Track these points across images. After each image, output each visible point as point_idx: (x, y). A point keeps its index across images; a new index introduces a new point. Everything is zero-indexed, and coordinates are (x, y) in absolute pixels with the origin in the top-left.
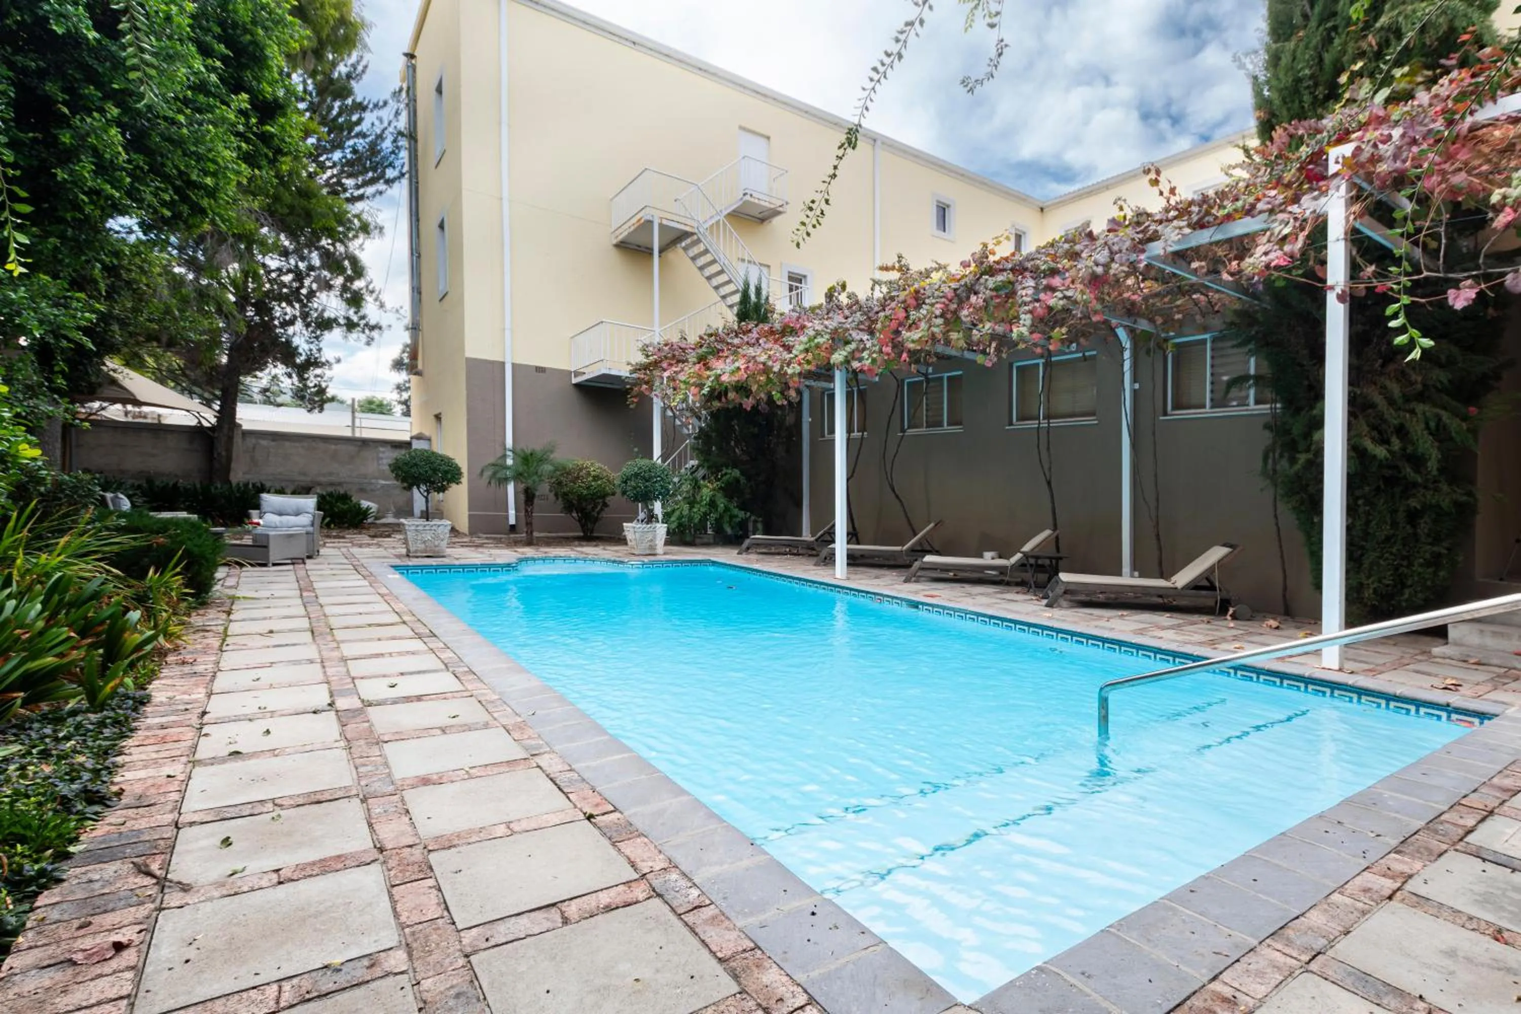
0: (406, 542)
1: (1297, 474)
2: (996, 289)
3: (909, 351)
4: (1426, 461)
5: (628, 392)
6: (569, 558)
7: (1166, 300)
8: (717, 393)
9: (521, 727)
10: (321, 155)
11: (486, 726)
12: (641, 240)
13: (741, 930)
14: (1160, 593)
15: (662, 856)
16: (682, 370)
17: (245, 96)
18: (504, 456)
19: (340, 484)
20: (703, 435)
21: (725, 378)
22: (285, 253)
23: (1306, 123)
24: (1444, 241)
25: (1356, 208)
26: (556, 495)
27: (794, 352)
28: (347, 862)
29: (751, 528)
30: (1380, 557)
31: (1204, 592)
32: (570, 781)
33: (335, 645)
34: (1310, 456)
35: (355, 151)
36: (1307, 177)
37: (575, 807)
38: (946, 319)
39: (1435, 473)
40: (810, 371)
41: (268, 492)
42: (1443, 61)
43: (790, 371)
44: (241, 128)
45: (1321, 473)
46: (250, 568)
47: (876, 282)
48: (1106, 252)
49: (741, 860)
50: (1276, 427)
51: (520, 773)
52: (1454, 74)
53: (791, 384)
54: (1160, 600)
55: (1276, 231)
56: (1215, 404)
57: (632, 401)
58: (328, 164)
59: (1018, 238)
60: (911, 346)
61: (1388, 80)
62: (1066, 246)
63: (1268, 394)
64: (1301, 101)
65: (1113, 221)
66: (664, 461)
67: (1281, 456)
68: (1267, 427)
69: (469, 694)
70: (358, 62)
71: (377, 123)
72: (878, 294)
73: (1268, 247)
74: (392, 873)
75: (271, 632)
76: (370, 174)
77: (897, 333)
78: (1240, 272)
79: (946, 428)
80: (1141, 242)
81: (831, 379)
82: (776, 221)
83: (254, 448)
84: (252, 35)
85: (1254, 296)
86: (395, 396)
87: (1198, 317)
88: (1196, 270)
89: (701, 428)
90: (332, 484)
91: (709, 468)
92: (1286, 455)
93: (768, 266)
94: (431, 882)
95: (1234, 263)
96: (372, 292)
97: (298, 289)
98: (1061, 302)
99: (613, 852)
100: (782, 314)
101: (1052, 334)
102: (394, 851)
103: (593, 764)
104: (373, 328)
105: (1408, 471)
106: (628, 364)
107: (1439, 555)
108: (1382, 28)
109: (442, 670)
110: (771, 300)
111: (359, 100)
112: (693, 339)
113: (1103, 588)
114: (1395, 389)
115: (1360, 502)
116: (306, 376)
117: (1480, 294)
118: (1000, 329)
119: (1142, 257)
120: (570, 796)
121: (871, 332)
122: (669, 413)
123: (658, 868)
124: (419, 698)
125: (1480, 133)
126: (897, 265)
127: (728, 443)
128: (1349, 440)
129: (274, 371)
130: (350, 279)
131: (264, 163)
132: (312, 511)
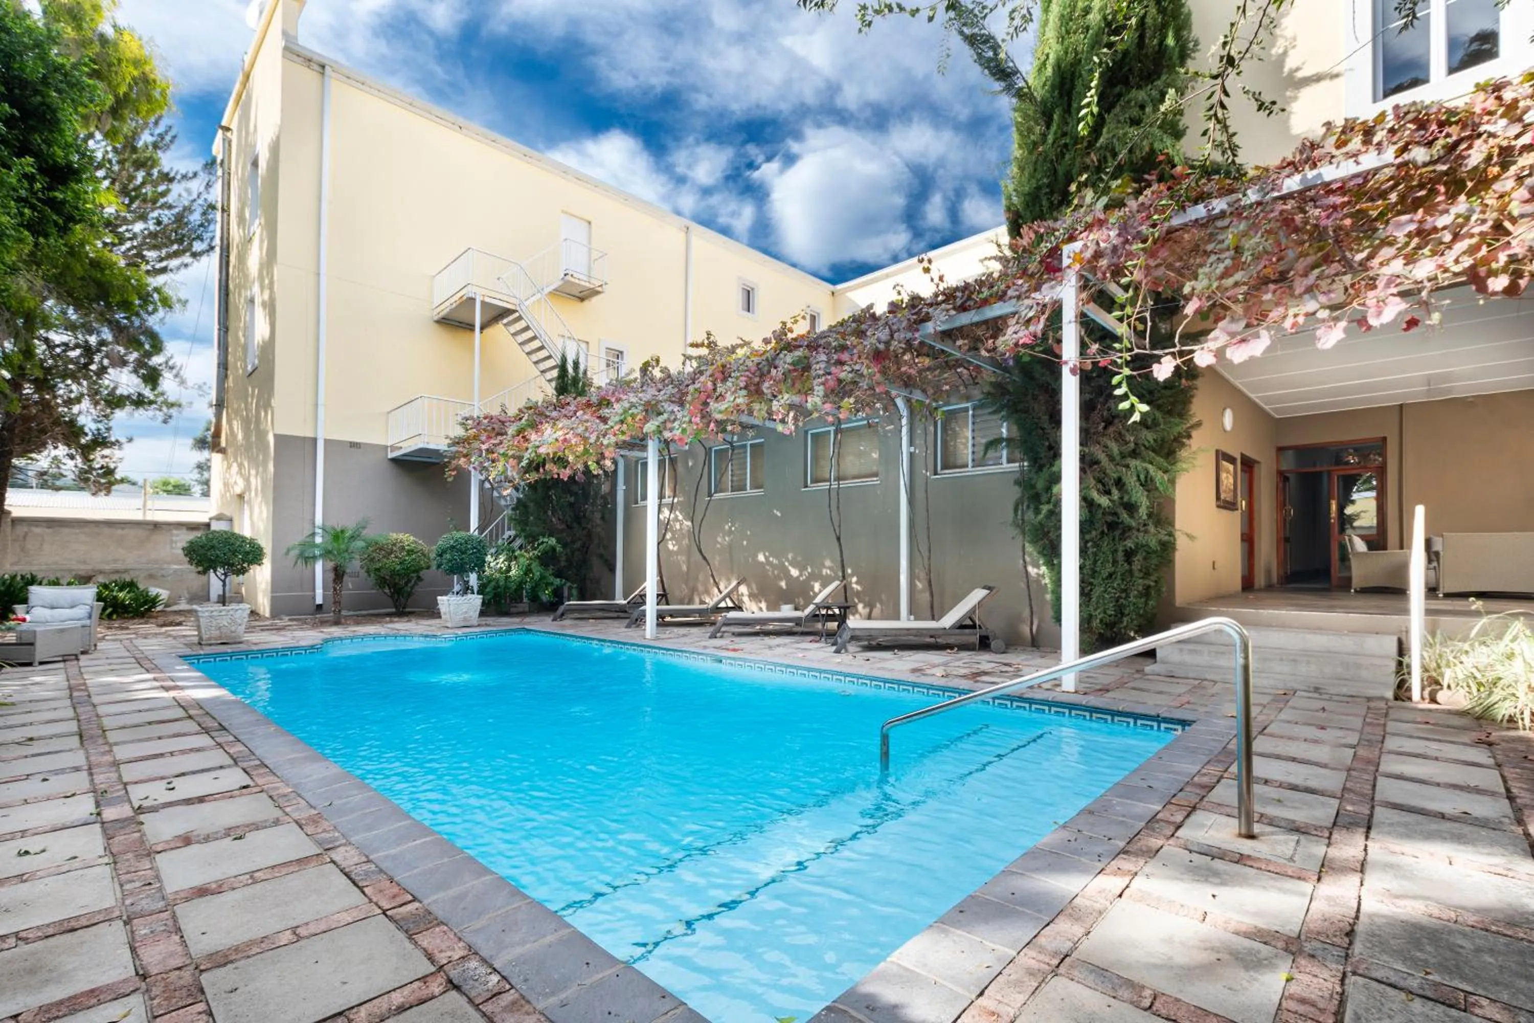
0: (199, 628)
1: (1040, 523)
2: (793, 364)
3: (716, 421)
4: (1138, 507)
5: (446, 465)
6: (379, 635)
7: (937, 372)
8: (536, 465)
9: (315, 820)
10: (121, 226)
11: (277, 822)
12: (463, 316)
13: (541, 1013)
14: (933, 633)
15: (461, 944)
16: (501, 443)
17: (30, 160)
18: (313, 534)
19: (126, 571)
20: (520, 505)
21: (542, 450)
22: (71, 327)
23: (1045, 224)
24: (1149, 324)
25: (1084, 295)
26: (368, 572)
27: (610, 423)
28: (101, 997)
29: (566, 594)
30: (1105, 591)
31: (967, 631)
32: (367, 873)
33: (107, 748)
34: (1051, 506)
35: (159, 223)
36: (1046, 269)
37: (371, 901)
38: (749, 391)
39: (1145, 517)
40: (624, 442)
41: (40, 584)
42: (1146, 176)
43: (605, 442)
44: (23, 193)
45: (1060, 521)
46: (9, 669)
47: (688, 358)
48: (887, 330)
49: (545, 936)
50: (1023, 481)
51: (311, 872)
52: (1155, 187)
53: (607, 454)
54: (932, 640)
55: (1023, 314)
56: (977, 463)
57: (450, 475)
58: (128, 235)
59: (813, 318)
60: (719, 417)
61: (1106, 190)
62: (854, 325)
63: (1018, 454)
64: (1041, 206)
65: (892, 304)
66: (481, 533)
67: (1028, 507)
68: (1017, 483)
69: (258, 789)
70: (166, 132)
71: (184, 194)
72: (689, 369)
73: (1017, 327)
74: (155, 1002)
75: (31, 739)
76: (175, 247)
77: (706, 404)
78: (995, 349)
79: (749, 491)
80: (915, 322)
81: (644, 448)
82: (595, 299)
83: (25, 537)
84: (43, 97)
85: (1006, 369)
86: (195, 475)
87: (962, 388)
88: (960, 347)
89: (518, 499)
90: (117, 572)
91: (526, 537)
92: (1032, 506)
93: (587, 343)
94: (201, 1007)
95: (990, 341)
96: (172, 368)
97: (86, 366)
98: (850, 375)
99: (409, 946)
100: (599, 388)
101: (842, 404)
102: (159, 977)
103: (393, 852)
104: (172, 405)
105: (1124, 516)
106: (447, 437)
107: (1149, 587)
108: (1101, 147)
109: (229, 766)
110: (589, 374)
111: (166, 170)
112: (512, 411)
113: (884, 632)
114: (1115, 448)
115: (1089, 544)
116: (92, 457)
117: (1177, 368)
118: (797, 399)
119: (917, 335)
120: (366, 890)
121: (681, 404)
122: (487, 485)
123: (457, 957)
124: (201, 800)
125: (1173, 235)
126: (706, 342)
127: (546, 512)
128: (1081, 491)
129: (54, 453)
130: (149, 355)
131: (54, 231)
132: (90, 602)
